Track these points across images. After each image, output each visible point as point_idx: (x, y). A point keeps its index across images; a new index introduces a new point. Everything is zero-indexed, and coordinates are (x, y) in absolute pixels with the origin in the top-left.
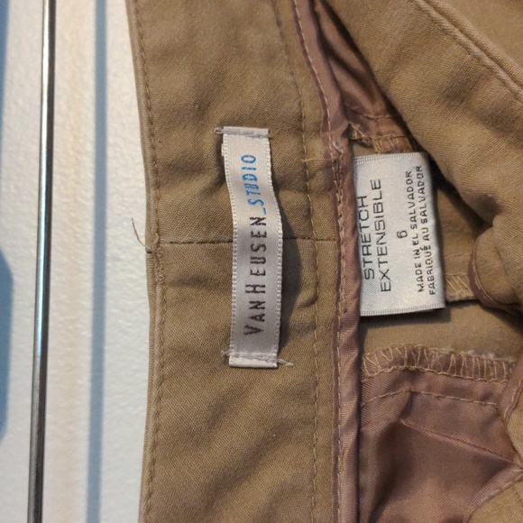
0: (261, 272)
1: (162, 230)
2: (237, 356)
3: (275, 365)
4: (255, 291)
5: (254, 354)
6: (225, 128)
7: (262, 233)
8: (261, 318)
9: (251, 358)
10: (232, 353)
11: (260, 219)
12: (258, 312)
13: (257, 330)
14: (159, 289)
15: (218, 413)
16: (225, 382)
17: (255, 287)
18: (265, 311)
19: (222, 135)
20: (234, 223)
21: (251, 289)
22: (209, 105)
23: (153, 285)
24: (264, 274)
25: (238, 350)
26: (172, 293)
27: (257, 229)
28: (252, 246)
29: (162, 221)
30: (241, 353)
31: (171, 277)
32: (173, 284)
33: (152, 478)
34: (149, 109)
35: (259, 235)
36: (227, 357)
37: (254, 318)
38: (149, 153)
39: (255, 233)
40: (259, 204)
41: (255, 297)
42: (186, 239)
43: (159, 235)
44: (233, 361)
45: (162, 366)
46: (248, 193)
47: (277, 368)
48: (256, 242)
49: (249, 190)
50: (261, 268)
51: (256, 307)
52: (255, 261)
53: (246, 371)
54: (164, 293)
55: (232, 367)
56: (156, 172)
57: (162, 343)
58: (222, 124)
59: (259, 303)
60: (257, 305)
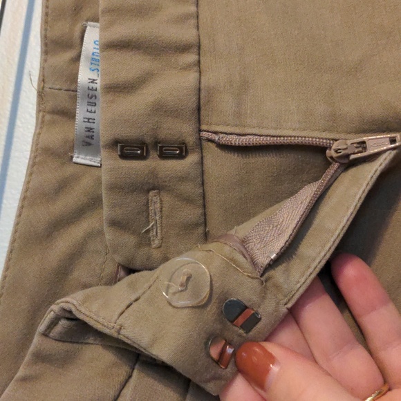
0: (93, 111)
1: (46, 80)
2: (78, 157)
3: (99, 165)
4: (89, 122)
5: (88, 157)
6: (89, 23)
7: (94, 88)
8: (92, 137)
9: (86, 159)
10: (76, 155)
11: (94, 80)
12: (90, 134)
13: (89, 144)
14: (41, 114)
15: (62, 186)
16: (69, 170)
17: (89, 119)
18: (94, 134)
19: (86, 27)
20: (79, 80)
21: (87, 120)
22: (81, 8)
23: (39, 111)
24: (95, 112)
25: (79, 153)
26: (48, 117)
27: (91, 85)
28: (88, 95)
29: (46, 75)
30: (81, 156)
31: (48, 108)
32: (49, 112)
33: (20, 215)
34: (47, 7)
35: (92, 89)
36: (72, 157)
37: (88, 137)
38: (43, 33)
39: (90, 88)
40: (96, 71)
41: (89, 125)
42: (58, 87)
43: (44, 83)
44: (75, 160)
45: (35, 157)
46: (92, 64)
47: (100, 167)
48: (91, 93)
49: (93, 62)
50: (93, 109)
51: (89, 131)
52: (90, 104)
53: (83, 167)
54: (43, 117)
55: (75, 163)
56: (46, 45)
57: (37, 145)
58: (87, 21)
59: (92, 129)
60: (90, 130)
